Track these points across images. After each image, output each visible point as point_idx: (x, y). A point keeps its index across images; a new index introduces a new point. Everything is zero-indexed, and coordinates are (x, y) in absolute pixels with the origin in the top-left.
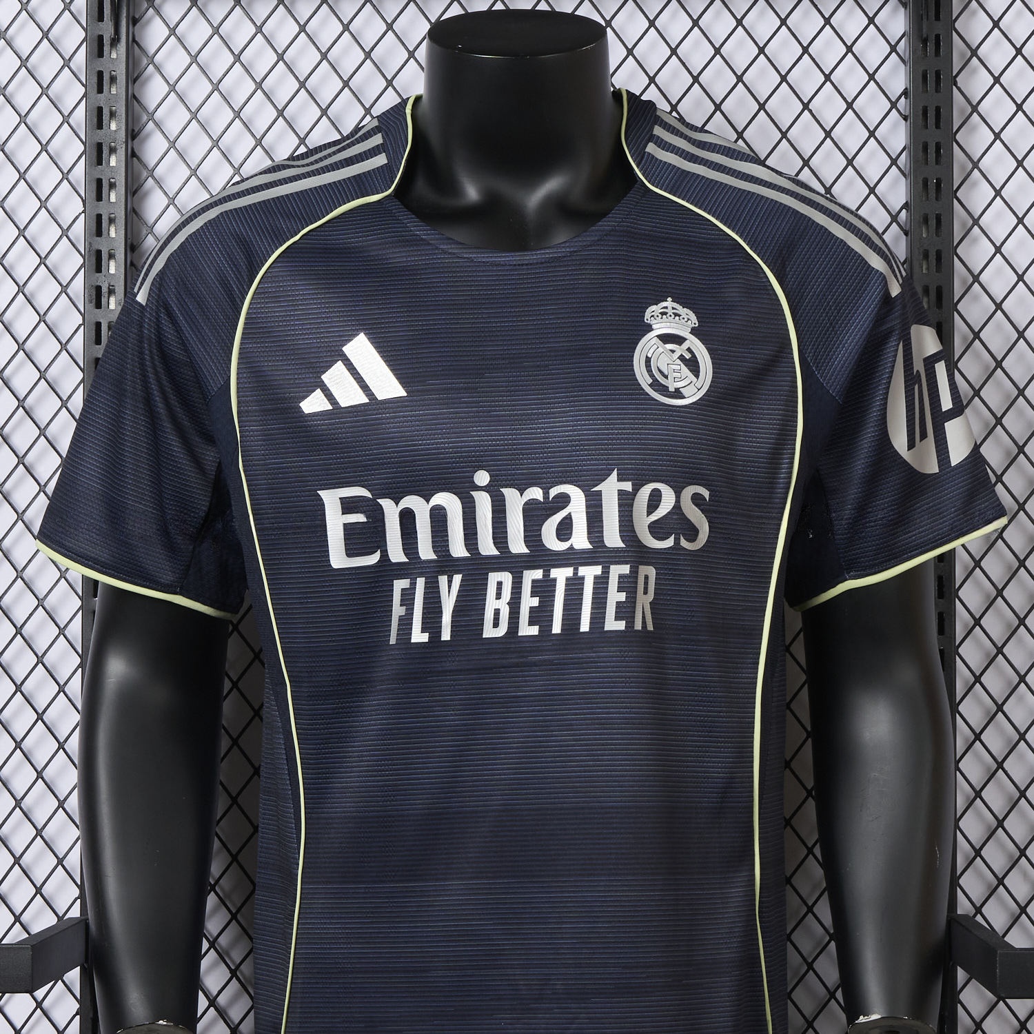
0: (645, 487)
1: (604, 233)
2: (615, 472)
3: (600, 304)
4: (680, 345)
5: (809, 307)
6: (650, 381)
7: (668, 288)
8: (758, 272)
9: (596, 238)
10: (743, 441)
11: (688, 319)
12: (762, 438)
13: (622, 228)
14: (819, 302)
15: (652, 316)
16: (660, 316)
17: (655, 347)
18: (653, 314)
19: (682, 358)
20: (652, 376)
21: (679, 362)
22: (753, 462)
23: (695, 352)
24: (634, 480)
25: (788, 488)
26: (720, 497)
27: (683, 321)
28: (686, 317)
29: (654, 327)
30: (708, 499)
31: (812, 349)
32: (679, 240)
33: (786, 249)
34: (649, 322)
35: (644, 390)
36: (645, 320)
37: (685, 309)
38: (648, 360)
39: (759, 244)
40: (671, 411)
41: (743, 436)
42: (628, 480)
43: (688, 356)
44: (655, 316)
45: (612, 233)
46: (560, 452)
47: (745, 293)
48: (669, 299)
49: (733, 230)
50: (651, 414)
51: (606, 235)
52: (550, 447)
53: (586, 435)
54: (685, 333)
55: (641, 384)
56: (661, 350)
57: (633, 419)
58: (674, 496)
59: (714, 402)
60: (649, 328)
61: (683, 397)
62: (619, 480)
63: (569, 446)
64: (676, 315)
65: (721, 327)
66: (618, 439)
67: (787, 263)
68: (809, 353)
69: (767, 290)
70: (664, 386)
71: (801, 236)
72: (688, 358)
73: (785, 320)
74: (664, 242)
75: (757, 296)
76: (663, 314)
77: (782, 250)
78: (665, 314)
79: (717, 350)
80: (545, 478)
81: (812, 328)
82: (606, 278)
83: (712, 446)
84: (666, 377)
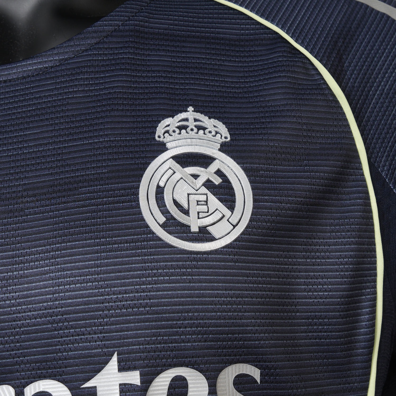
0: (161, 375)
1: (105, 34)
2: (115, 358)
3: (95, 121)
4: (206, 168)
5: (377, 109)
6: (162, 219)
7: (188, 95)
8: (308, 69)
9: (94, 41)
10: (305, 290)
11: (217, 133)
12: (331, 284)
13: (127, 28)
14: (390, 102)
15: (167, 132)
16: (177, 131)
17: (170, 172)
18: (167, 128)
19: (208, 184)
20: (165, 212)
21: (204, 190)
22: (320, 317)
23: (227, 175)
24: (144, 367)
25: (372, 346)
26: (277, 375)
27: (210, 135)
28: (213, 130)
29: (168, 145)
30: (259, 381)
31: (385, 161)
32: (203, 37)
33: (341, 40)
34: (161, 139)
35: (153, 233)
36: (157, 138)
37: (212, 120)
38: (160, 191)
39: (306, 35)
40: (195, 260)
41: (305, 284)
42: (134, 369)
43: (217, 181)
44: (171, 132)
45: (114, 34)
46: (36, 332)
47: (293, 94)
48: (191, 109)
49: (272, 22)
50: (166, 267)
51: (106, 37)
52: (23, 326)
53: (70, 305)
54: (213, 151)
55: (150, 225)
56: (177, 176)
57: (140, 277)
58: (207, 385)
59: (258, 242)
60: (162, 148)
61: (212, 239)
62: (121, 369)
63: (49, 322)
64: (199, 128)
65: (262, 139)
66: (118, 307)
67: (344, 57)
68: (384, 166)
69: (322, 89)
70: (183, 225)
71: (359, 25)
72: (217, 183)
73: (348, 126)
74: (184, 41)
75: (309, 97)
76: (181, 128)
77: (336, 42)
78: (185, 127)
79: (258, 170)
80: (17, 371)
81: (383, 135)
82: (105, 88)
83: (259, 304)
84: (186, 212)
